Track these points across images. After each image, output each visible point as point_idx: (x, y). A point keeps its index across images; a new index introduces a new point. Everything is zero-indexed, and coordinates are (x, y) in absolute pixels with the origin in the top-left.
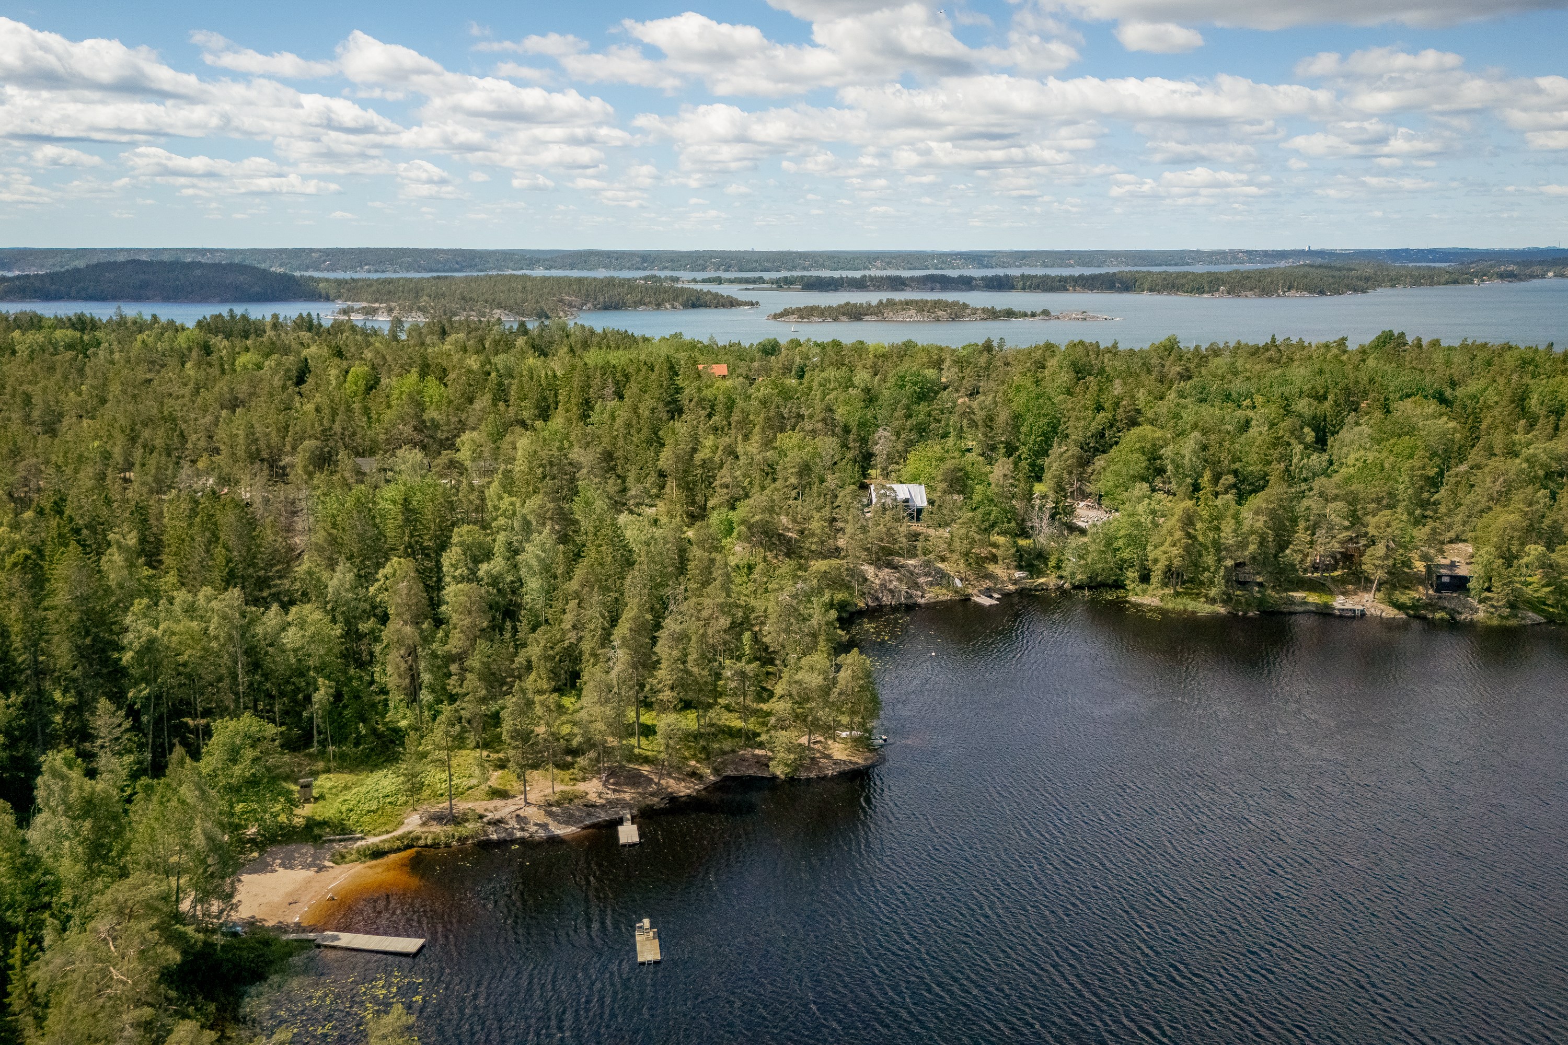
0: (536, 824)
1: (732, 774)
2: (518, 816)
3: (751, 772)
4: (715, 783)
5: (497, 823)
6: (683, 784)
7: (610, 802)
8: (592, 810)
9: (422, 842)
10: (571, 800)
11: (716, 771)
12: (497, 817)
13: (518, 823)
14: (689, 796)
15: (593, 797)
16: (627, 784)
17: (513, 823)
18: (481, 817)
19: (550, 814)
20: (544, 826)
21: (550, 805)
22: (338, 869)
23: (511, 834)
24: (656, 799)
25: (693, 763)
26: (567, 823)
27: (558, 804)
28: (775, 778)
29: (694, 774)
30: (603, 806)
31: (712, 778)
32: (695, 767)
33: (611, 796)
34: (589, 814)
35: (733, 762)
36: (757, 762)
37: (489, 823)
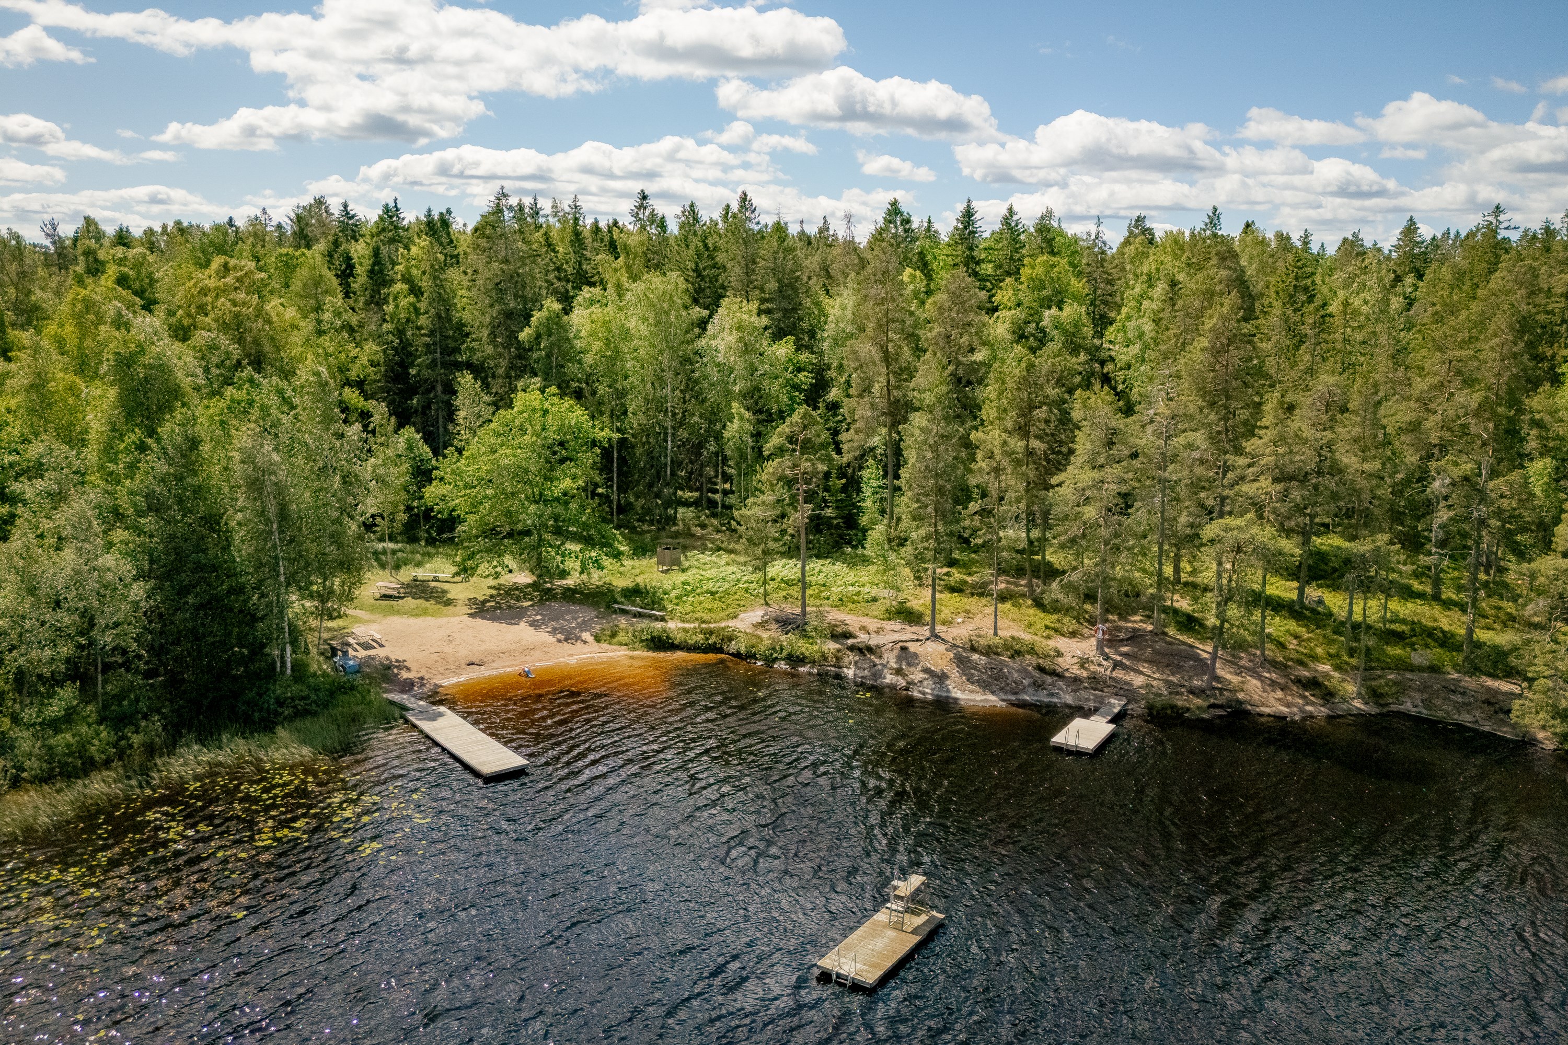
0: (926, 671)
1: (1413, 711)
2: (904, 649)
3: (1466, 718)
4: (1360, 715)
5: (863, 650)
6: (1279, 694)
7: (1094, 678)
8: (1049, 679)
9: (733, 647)
10: (1018, 653)
11: (1375, 695)
12: (872, 643)
13: (899, 659)
14: (1281, 718)
15: (1068, 664)
16: (1151, 662)
17: (891, 659)
18: (847, 635)
19: (960, 661)
20: (940, 678)
21: (973, 649)
22: (595, 647)
23: (877, 675)
24: (1198, 701)
25: (1326, 668)
26: (986, 686)
27: (989, 651)
28: (1526, 743)
29: (1313, 684)
30: (1076, 680)
31: (1358, 704)
32: (1327, 675)
33: (1104, 669)
34: (1037, 686)
35: (1424, 688)
36: (1488, 702)
37: (852, 648)
